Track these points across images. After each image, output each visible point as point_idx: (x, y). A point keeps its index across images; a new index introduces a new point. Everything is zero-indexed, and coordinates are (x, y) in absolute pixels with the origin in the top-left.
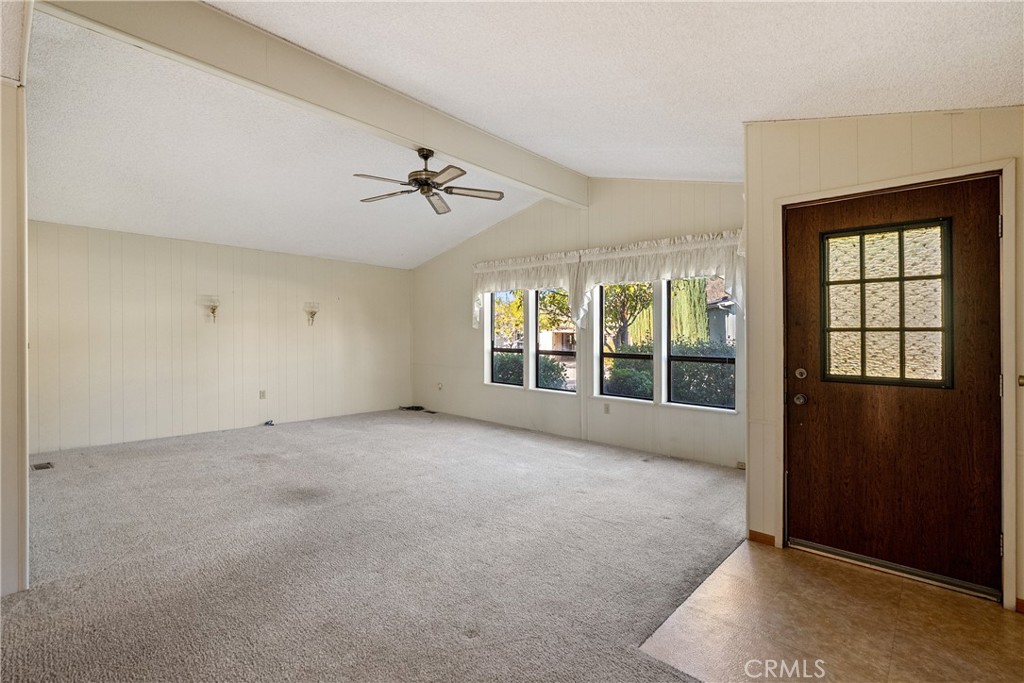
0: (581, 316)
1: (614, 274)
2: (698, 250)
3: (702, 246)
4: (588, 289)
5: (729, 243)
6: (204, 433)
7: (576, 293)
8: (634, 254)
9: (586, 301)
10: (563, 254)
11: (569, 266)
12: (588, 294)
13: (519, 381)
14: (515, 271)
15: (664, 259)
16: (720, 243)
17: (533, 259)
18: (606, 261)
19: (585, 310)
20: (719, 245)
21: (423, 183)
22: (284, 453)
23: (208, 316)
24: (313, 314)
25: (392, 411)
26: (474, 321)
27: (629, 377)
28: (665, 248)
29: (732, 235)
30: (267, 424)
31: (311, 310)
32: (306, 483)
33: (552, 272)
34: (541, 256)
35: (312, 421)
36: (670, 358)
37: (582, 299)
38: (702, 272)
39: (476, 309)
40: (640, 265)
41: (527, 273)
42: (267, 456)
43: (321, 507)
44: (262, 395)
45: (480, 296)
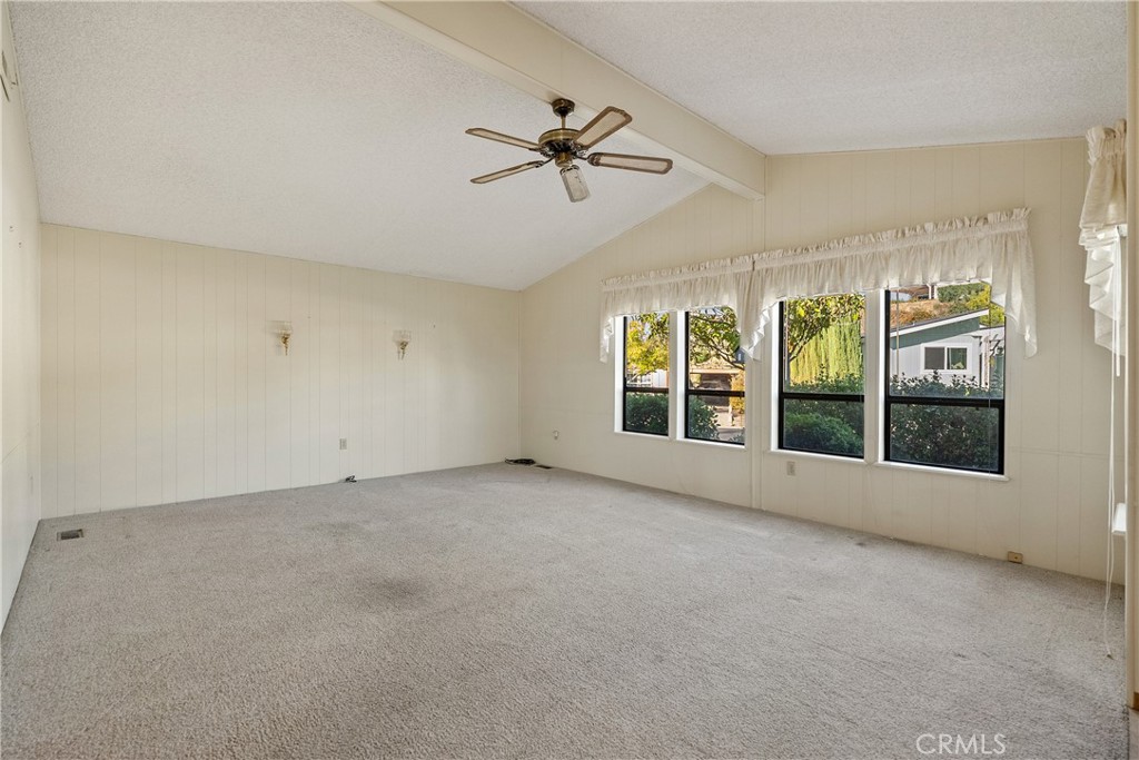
0: (755, 343)
1: (805, 285)
2: (944, 244)
3: (952, 237)
4: (765, 307)
5: (999, 230)
6: (272, 491)
7: (747, 312)
8: (836, 255)
9: (763, 323)
10: (729, 261)
11: (737, 277)
12: (766, 313)
13: (661, 428)
14: (660, 287)
15: (887, 260)
16: (982, 232)
17: (684, 270)
18: (794, 268)
19: (760, 334)
20: (980, 235)
21: (560, 149)
22: (367, 522)
23: (279, 346)
24: (403, 345)
25: (497, 464)
26: (602, 354)
27: (816, 424)
28: (888, 243)
29: (1004, 218)
30: (348, 479)
31: (401, 340)
32: (395, 570)
33: (713, 286)
34: (695, 265)
35: (402, 476)
36: (889, 400)
37: (757, 319)
38: (952, 275)
39: (606, 337)
40: (847, 270)
41: (677, 288)
42: (346, 526)
43: (416, 613)
44: (343, 444)
45: (610, 320)
